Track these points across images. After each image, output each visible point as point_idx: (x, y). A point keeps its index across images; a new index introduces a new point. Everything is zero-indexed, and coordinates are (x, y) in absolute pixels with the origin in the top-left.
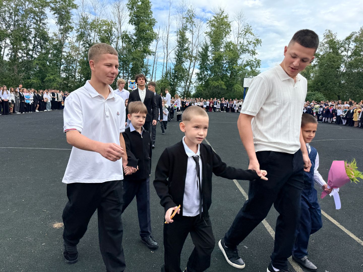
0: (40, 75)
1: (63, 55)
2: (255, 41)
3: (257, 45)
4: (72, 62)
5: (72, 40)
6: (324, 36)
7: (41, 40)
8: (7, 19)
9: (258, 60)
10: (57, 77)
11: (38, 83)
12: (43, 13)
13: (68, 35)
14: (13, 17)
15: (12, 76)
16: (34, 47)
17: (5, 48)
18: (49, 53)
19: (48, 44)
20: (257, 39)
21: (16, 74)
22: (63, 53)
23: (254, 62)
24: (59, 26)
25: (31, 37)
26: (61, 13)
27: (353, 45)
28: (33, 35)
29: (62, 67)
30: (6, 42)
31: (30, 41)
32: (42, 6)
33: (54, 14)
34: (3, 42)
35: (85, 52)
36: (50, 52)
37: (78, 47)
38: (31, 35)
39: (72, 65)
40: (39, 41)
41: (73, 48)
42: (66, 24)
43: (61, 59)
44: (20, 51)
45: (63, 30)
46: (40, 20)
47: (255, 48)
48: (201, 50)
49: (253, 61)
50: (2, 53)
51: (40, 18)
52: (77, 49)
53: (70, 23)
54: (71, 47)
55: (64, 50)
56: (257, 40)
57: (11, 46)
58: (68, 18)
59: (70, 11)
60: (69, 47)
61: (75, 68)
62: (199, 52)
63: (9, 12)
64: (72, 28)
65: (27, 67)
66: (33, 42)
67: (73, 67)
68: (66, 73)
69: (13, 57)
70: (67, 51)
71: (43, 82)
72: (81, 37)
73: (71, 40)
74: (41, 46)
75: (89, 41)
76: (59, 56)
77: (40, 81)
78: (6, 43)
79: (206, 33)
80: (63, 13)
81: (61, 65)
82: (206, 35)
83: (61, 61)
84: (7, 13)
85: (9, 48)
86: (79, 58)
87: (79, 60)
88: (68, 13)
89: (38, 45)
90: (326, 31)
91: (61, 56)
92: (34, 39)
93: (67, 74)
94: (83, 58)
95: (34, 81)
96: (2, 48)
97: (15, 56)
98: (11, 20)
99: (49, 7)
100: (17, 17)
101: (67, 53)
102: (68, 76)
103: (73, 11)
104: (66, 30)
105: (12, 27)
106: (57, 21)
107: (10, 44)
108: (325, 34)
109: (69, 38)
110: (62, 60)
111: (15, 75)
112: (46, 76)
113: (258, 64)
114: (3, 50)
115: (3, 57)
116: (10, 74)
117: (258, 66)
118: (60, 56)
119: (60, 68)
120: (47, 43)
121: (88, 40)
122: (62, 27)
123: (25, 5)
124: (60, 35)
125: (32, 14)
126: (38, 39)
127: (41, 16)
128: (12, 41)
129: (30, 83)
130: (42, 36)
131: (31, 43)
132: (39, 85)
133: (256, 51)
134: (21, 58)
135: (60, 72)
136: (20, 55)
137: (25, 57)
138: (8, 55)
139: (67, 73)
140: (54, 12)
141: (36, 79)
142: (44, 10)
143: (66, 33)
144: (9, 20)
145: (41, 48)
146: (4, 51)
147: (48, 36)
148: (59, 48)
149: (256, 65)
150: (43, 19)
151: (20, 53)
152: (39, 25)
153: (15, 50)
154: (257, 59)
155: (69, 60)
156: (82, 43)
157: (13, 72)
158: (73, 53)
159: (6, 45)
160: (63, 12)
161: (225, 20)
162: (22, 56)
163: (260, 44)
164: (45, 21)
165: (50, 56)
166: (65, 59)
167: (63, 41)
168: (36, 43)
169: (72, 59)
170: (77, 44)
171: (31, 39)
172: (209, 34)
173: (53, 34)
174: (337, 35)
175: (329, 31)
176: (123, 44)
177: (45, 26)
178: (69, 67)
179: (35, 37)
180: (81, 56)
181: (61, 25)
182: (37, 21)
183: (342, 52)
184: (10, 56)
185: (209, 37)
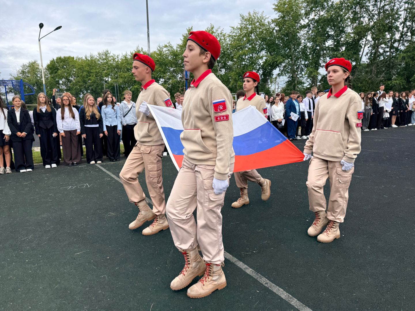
17: (365, 46)
21: (374, 75)
57: (373, 42)
65: (389, 64)
71: (409, 82)
74: (412, 32)
77: (404, 81)
78: (366, 40)
85: (369, 45)
89: (407, 32)
95: (398, 82)
97: (375, 53)
105: (375, 17)
107: (371, 40)
111: (372, 77)
115: (361, 57)
116: (367, 76)
128: (374, 36)
129: (391, 85)
131: (398, 31)
134: (382, 54)
136: (381, 51)
137: (387, 52)
138: (367, 54)
141: (399, 79)
145: (412, 35)
146: (364, 50)
151: (382, 48)
153: (375, 47)
157: (371, 74)
159: (366, 43)
162: (384, 52)
179: (404, 23)
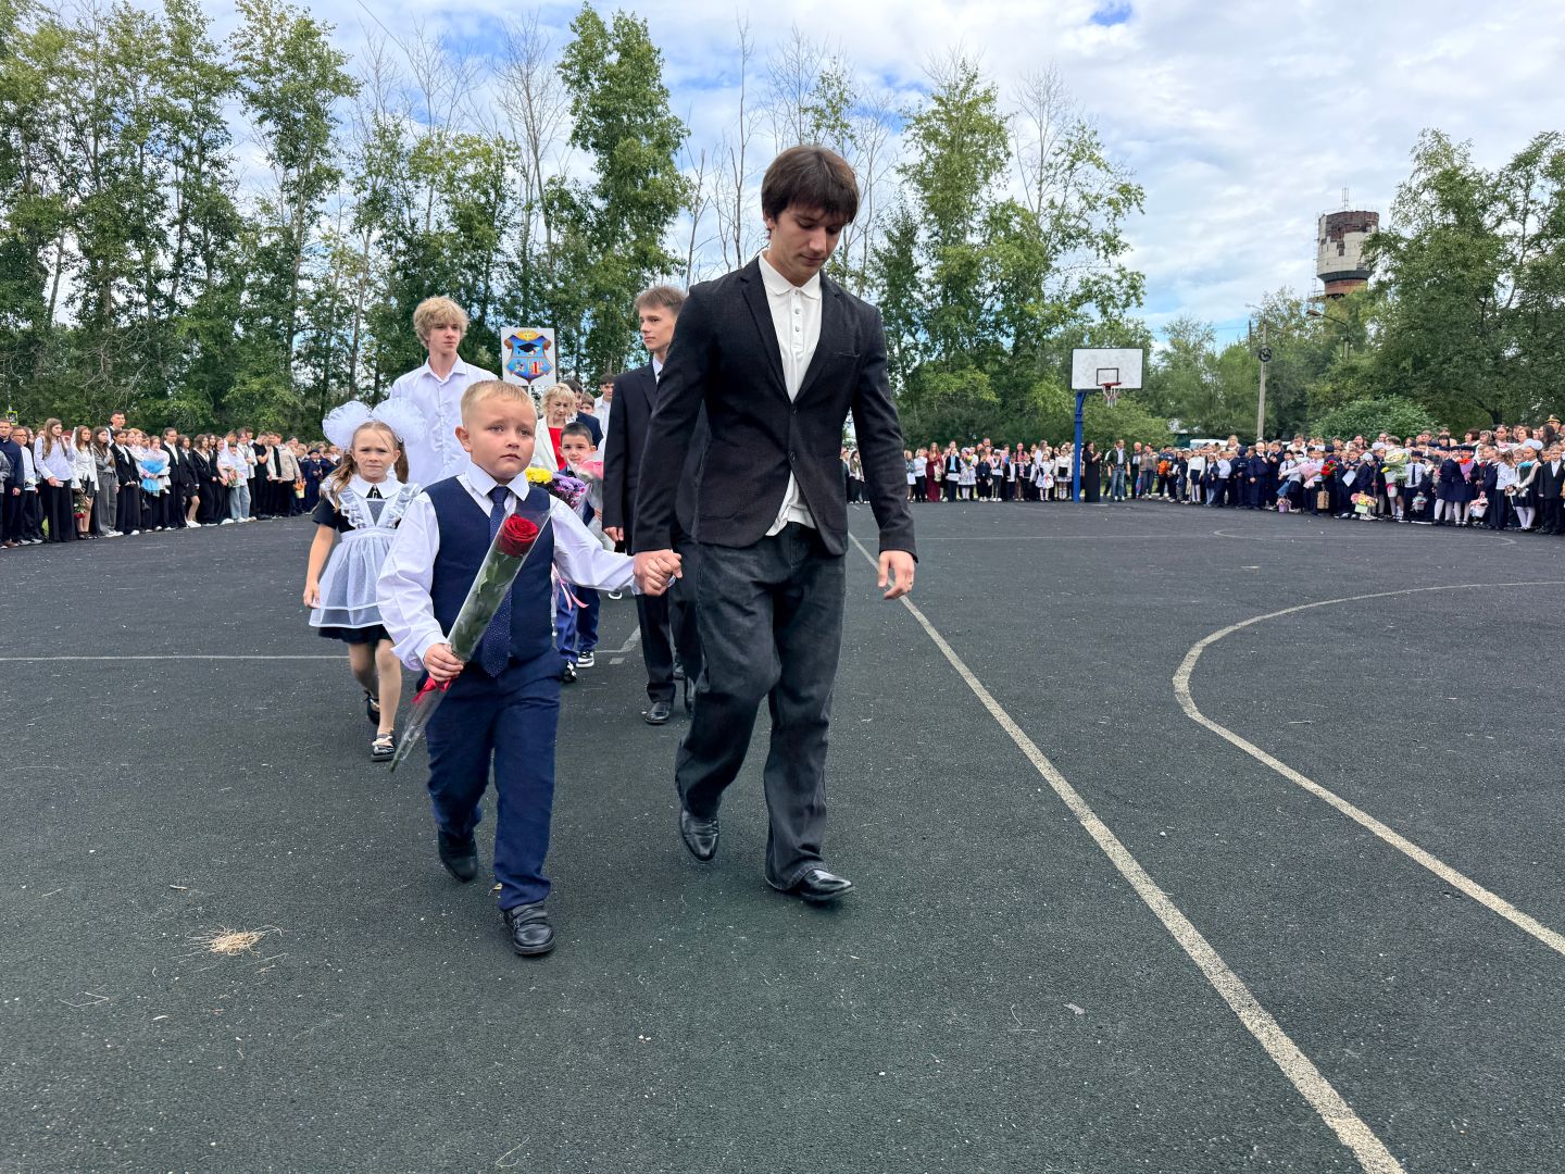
0: (207, 378)
1: (301, 291)
2: (1116, 195)
3: (1124, 210)
4: (340, 317)
5: (335, 228)
6: (1418, 157)
7: (205, 234)
8: (66, 150)
9: (1132, 274)
10: (278, 383)
11: (199, 413)
12: (208, 118)
13: (318, 207)
14: (91, 141)
15: (92, 387)
16: (178, 264)
17: (59, 272)
18: (243, 288)
19: (239, 248)
20: (1124, 186)
21: (105, 376)
22: (302, 284)
23: (1114, 285)
24: (280, 168)
25: (163, 223)
26: (288, 116)
27: (1544, 191)
28: (172, 213)
29: (297, 338)
30: (65, 247)
31: (161, 236)
32: (208, 88)
33: (262, 119)
34: (49, 249)
35: (393, 272)
36: (247, 281)
37: (362, 253)
38: (164, 213)
39: (340, 332)
40: (199, 235)
41: (341, 257)
42: (308, 159)
43: (294, 308)
44: (123, 281)
45: (296, 185)
46: (203, 148)
47: (1119, 222)
48: (883, 244)
49: (1110, 279)
50: (47, 293)
51: (200, 141)
52: (357, 264)
53: (325, 153)
54: (334, 257)
55: (304, 269)
56: (1125, 190)
57: (86, 264)
58: (319, 137)
59: (327, 107)
60: (325, 257)
61: (351, 342)
62: (875, 251)
63: (74, 123)
64: (334, 176)
65: (152, 346)
66: (172, 239)
67: (342, 339)
68: (314, 366)
69: (91, 308)
70: (318, 274)
71: (219, 408)
72: (374, 208)
73: (331, 229)
74: (209, 258)
75: (408, 224)
76: (284, 296)
77: (205, 404)
78: (62, 252)
79: (904, 170)
80: (299, 116)
81: (292, 333)
82: (902, 177)
83: (292, 315)
84: (64, 125)
85: (74, 272)
86: (369, 301)
87: (366, 308)
88: (316, 112)
89: (195, 255)
90: (1421, 138)
91: (294, 296)
92: (177, 227)
93: (318, 370)
94: (386, 299)
95: (183, 404)
96: (46, 273)
97: (100, 304)
98: (82, 153)
99: (239, 94)
100: (105, 140)
101: (315, 281)
102: (322, 377)
103: (339, 106)
104: (309, 188)
105: (85, 183)
106: (271, 149)
107: (79, 254)
108: (1420, 150)
109: (323, 218)
110: (298, 313)
111: (102, 382)
112: (231, 382)
113: (1132, 292)
114: (50, 281)
115: (51, 309)
116: (81, 377)
117: (1133, 298)
118: (289, 296)
119: (287, 348)
120: (230, 243)
121: (403, 223)
122: (294, 174)
123: (134, 87)
124: (286, 207)
125: (166, 126)
126: (193, 229)
127: (204, 130)
128: (89, 244)
129: (166, 412)
130: (209, 213)
131: (166, 246)
132: (201, 422)
133: (1121, 238)
134: (125, 310)
135: (288, 362)
136: (121, 299)
137: (141, 305)
138: (71, 300)
139: (320, 365)
140: (260, 113)
141: (190, 396)
142: (215, 106)
143: (311, 199)
144: (71, 153)
145: (210, 266)
146: (56, 283)
147: (233, 214)
148: (282, 261)
149: (1124, 297)
150: (213, 144)
151: (120, 288)
152: (198, 171)
153: (98, 280)
154: (1128, 271)
155: (323, 309)
156: (377, 234)
157: (95, 372)
158: (343, 283)
159: (63, 260)
160: (299, 110)
161: (984, 111)
162: (130, 302)
163: (1139, 205)
164: (221, 153)
165: (245, 296)
166: (310, 306)
167: (299, 234)
168: (187, 244)
169: (337, 304)
170: (355, 243)
171: (165, 228)
172: (915, 175)
173: (258, 207)
174: (1470, 150)
175: (1437, 135)
176: (549, 234)
177: (223, 171)
178: (328, 341)
179: (182, 222)
180: (377, 293)
181: (289, 167)
182: (188, 153)
183: (1499, 221)
184: (79, 304)
185: (915, 185)
